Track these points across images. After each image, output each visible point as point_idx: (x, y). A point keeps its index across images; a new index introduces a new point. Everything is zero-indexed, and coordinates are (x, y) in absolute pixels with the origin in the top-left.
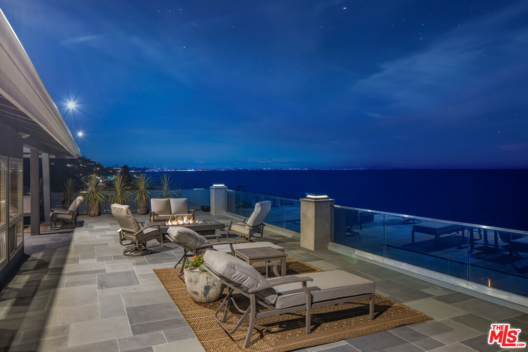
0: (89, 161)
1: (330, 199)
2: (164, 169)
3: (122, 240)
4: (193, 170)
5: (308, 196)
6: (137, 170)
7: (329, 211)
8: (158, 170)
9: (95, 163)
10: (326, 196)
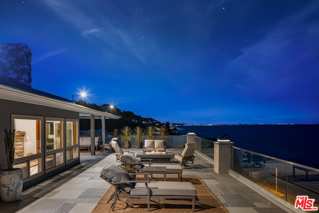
0: (154, 120)
1: (231, 142)
2: (194, 124)
3: (117, 159)
4: (211, 125)
5: (218, 140)
6: (179, 125)
7: (229, 150)
8: (191, 125)
9: (157, 121)
10: (229, 141)
